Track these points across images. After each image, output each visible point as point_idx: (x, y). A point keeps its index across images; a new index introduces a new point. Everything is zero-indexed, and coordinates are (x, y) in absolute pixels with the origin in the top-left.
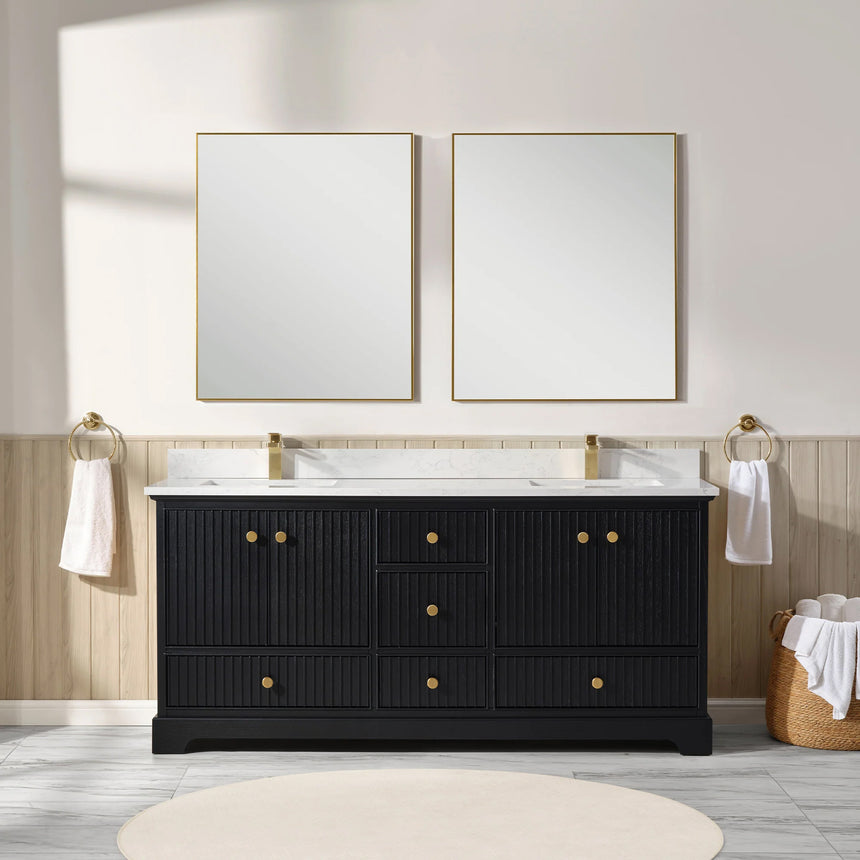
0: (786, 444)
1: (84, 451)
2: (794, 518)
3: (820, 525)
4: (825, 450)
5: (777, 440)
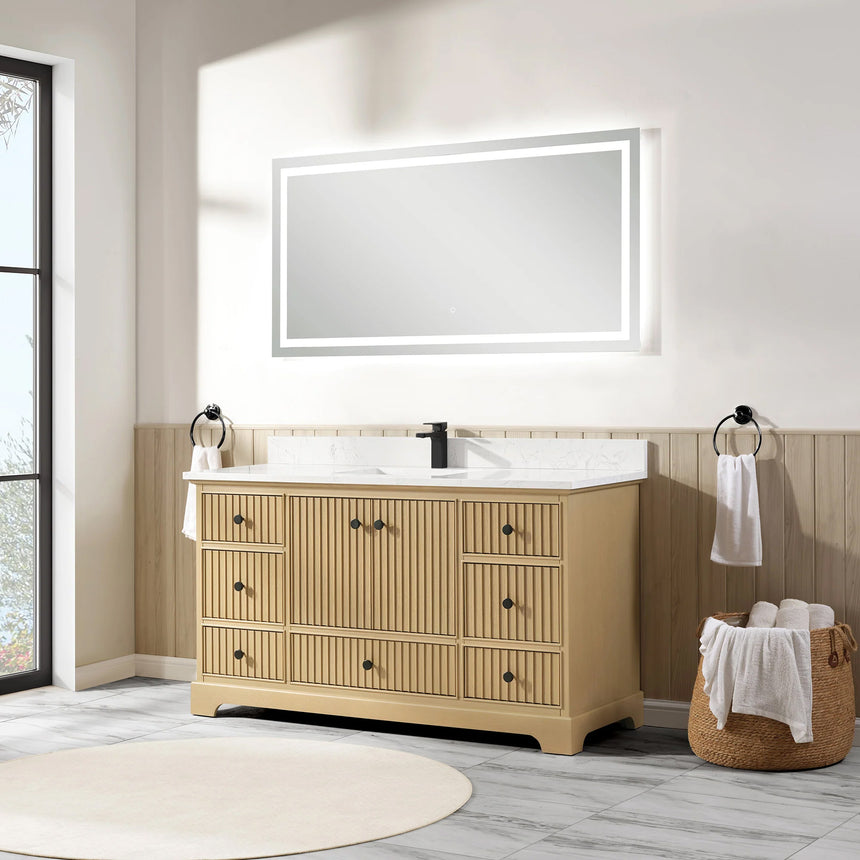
0: (782, 437)
1: (206, 439)
4: (822, 443)
5: (772, 433)
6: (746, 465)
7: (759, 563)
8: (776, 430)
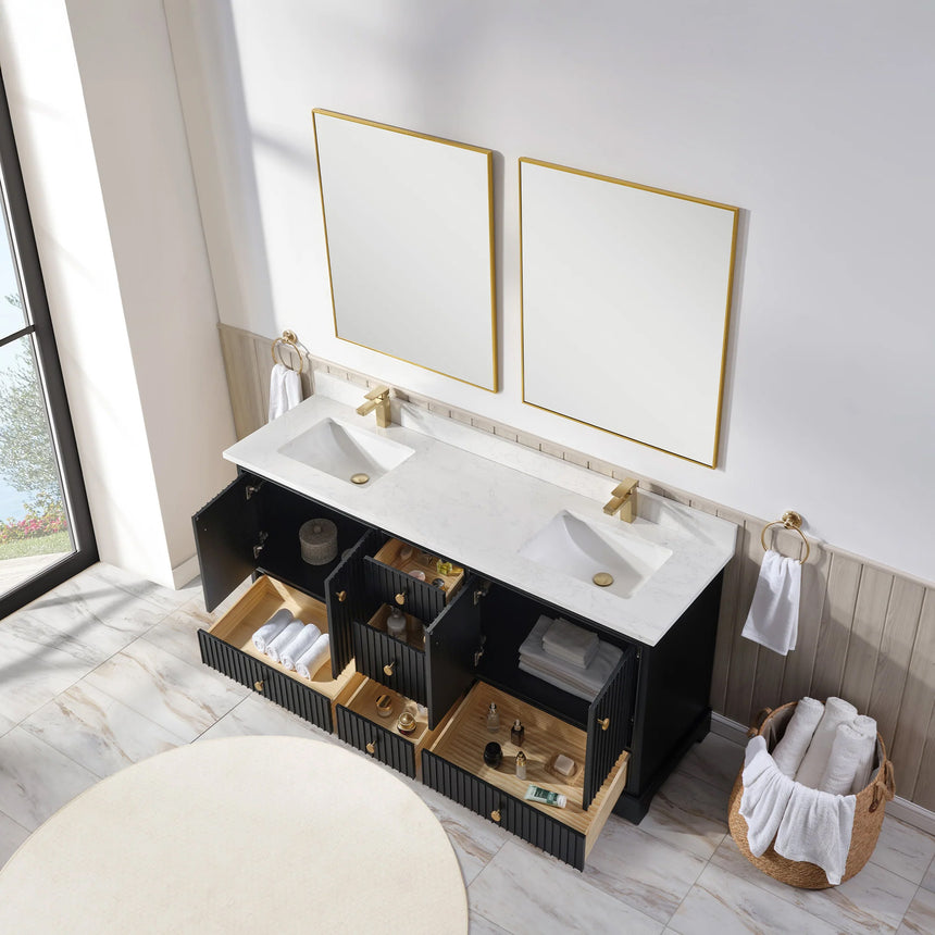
0: (829, 555)
2: (827, 619)
3: (852, 636)
4: (869, 575)
5: (820, 547)
6: (790, 571)
7: (786, 654)
8: (825, 546)
